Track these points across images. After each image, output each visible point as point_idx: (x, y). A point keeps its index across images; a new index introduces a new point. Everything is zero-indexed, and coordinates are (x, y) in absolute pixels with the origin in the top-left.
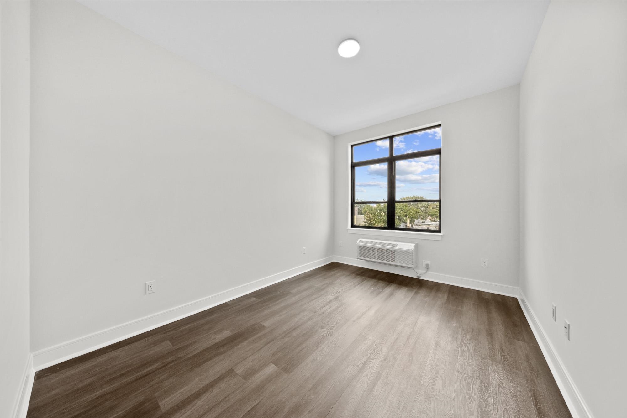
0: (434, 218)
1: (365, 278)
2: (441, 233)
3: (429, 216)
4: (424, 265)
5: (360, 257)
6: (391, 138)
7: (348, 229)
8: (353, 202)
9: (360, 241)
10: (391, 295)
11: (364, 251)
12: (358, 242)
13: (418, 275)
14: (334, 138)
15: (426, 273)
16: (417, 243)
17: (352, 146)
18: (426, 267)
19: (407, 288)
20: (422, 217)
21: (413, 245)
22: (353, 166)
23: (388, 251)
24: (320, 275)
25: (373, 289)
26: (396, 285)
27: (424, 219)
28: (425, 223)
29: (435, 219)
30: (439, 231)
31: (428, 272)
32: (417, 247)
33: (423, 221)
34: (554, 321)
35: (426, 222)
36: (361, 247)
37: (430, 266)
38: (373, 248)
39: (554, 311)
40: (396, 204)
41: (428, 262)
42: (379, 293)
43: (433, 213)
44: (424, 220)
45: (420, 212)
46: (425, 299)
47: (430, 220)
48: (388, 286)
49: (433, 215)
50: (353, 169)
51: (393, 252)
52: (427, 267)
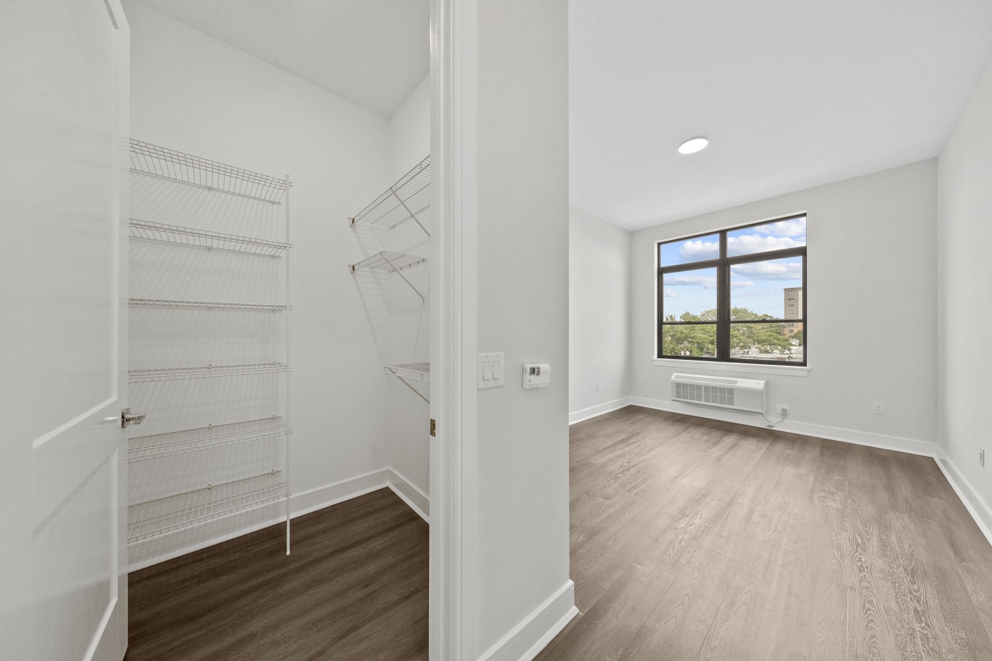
0: (765, 346)
1: (690, 425)
2: (806, 366)
3: (756, 343)
4: (779, 411)
5: (677, 397)
6: (723, 234)
7: (653, 360)
8: (660, 323)
9: (676, 376)
10: (734, 446)
11: (682, 390)
12: (673, 378)
13: (770, 424)
14: (632, 234)
15: (782, 421)
16: (768, 379)
17: (659, 244)
18: (782, 414)
19: (756, 439)
20: (742, 344)
21: (763, 382)
22: (661, 271)
23: (722, 389)
24: (621, 420)
25: (706, 437)
26: (738, 435)
27: (746, 348)
28: (748, 356)
29: (768, 348)
30: (804, 364)
31: (785, 421)
32: (767, 384)
33: (744, 352)
34: (982, 467)
35: (750, 352)
36: (678, 385)
37: (788, 412)
38: (697, 386)
39: (982, 456)
40: (732, 325)
41: (786, 407)
42: (716, 443)
43: (764, 338)
44: (746, 350)
45: (738, 335)
46: (788, 451)
47: (757, 350)
48: (728, 435)
49: (765, 341)
50: (660, 276)
51: (731, 391)
52: (784, 413)
